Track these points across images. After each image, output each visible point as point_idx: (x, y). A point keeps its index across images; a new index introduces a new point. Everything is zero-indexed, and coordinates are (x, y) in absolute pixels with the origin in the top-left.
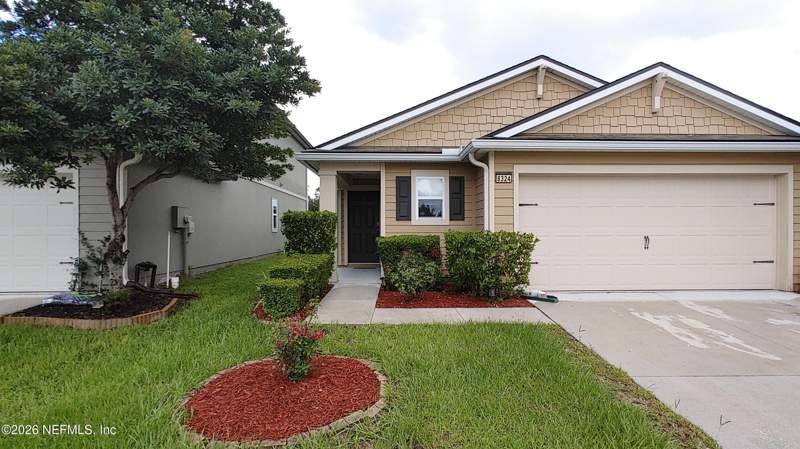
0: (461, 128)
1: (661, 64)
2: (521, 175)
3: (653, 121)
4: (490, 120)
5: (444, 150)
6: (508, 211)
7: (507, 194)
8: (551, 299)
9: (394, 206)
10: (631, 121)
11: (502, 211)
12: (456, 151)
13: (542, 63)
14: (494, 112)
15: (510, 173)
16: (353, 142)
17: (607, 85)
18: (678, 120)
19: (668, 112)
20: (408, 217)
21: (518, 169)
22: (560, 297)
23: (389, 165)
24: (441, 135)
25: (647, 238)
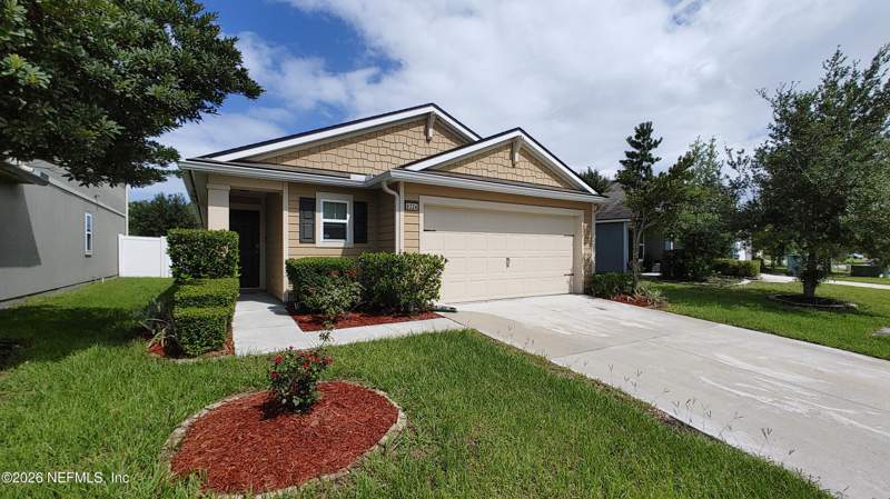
0: (364, 156)
1: (519, 129)
2: (425, 206)
3: (513, 171)
4: (390, 152)
5: (352, 176)
6: (415, 236)
7: (415, 220)
8: (453, 310)
9: (297, 228)
10: (500, 169)
11: (410, 235)
12: (363, 178)
13: (431, 109)
14: (393, 146)
15: (418, 203)
16: (250, 157)
17: (482, 140)
18: (527, 172)
19: (522, 165)
20: (312, 239)
21: (423, 200)
22: (458, 308)
23: (293, 185)
24: (346, 161)
25: (508, 259)
